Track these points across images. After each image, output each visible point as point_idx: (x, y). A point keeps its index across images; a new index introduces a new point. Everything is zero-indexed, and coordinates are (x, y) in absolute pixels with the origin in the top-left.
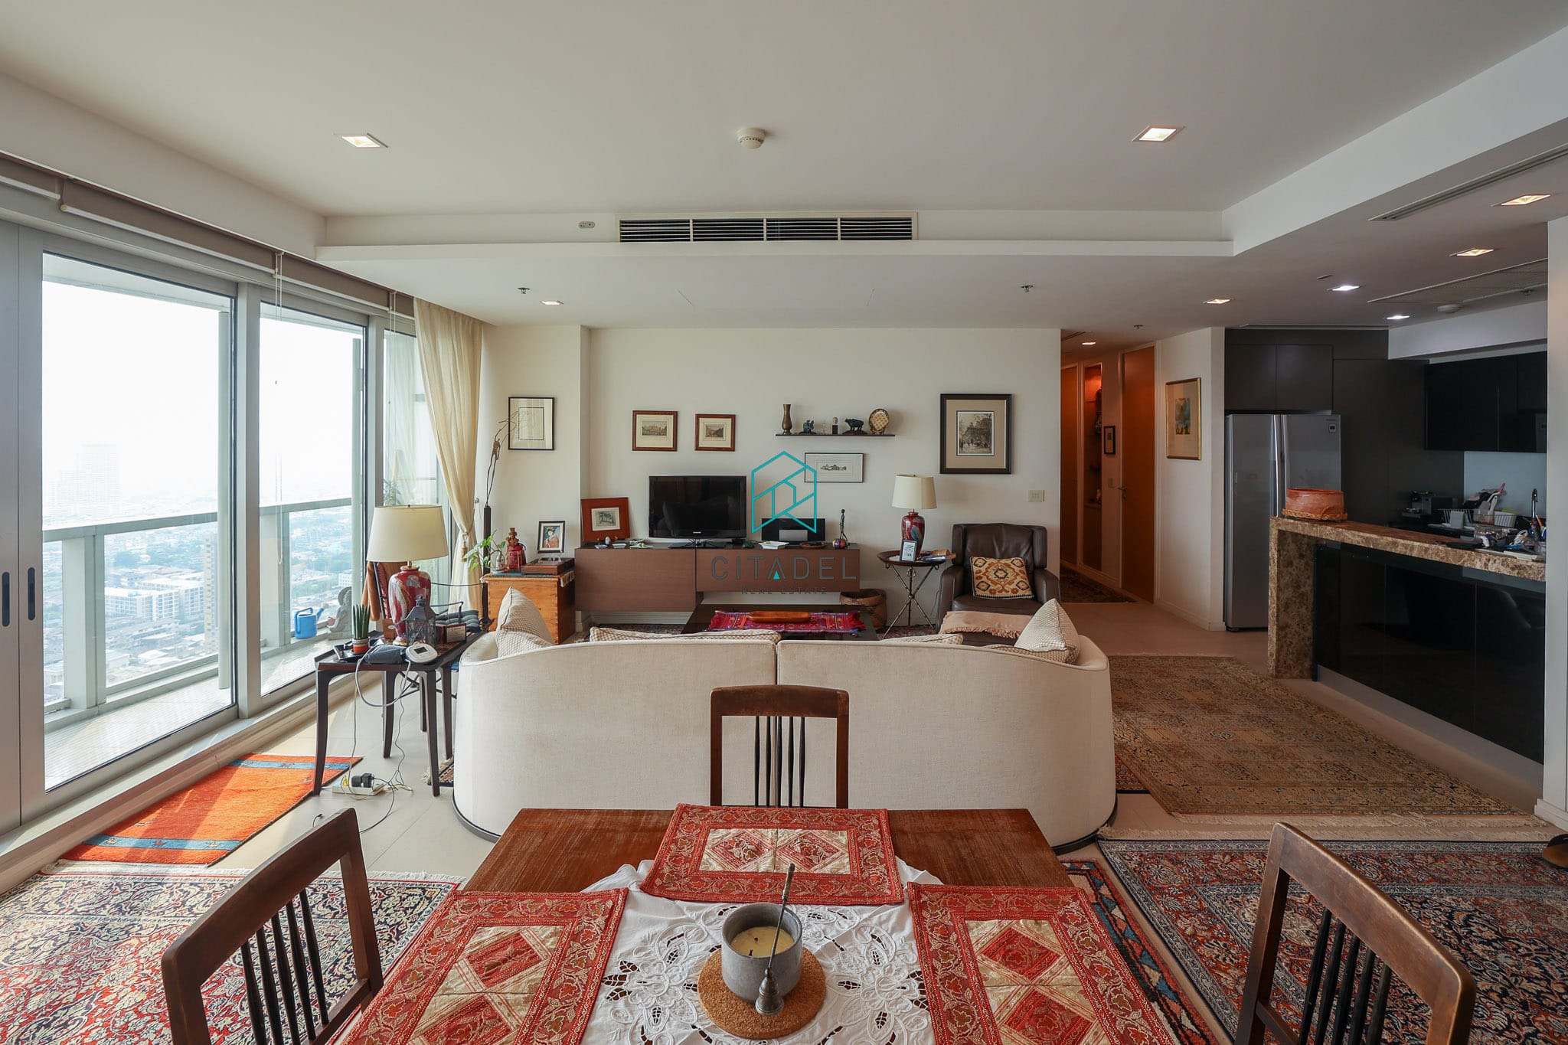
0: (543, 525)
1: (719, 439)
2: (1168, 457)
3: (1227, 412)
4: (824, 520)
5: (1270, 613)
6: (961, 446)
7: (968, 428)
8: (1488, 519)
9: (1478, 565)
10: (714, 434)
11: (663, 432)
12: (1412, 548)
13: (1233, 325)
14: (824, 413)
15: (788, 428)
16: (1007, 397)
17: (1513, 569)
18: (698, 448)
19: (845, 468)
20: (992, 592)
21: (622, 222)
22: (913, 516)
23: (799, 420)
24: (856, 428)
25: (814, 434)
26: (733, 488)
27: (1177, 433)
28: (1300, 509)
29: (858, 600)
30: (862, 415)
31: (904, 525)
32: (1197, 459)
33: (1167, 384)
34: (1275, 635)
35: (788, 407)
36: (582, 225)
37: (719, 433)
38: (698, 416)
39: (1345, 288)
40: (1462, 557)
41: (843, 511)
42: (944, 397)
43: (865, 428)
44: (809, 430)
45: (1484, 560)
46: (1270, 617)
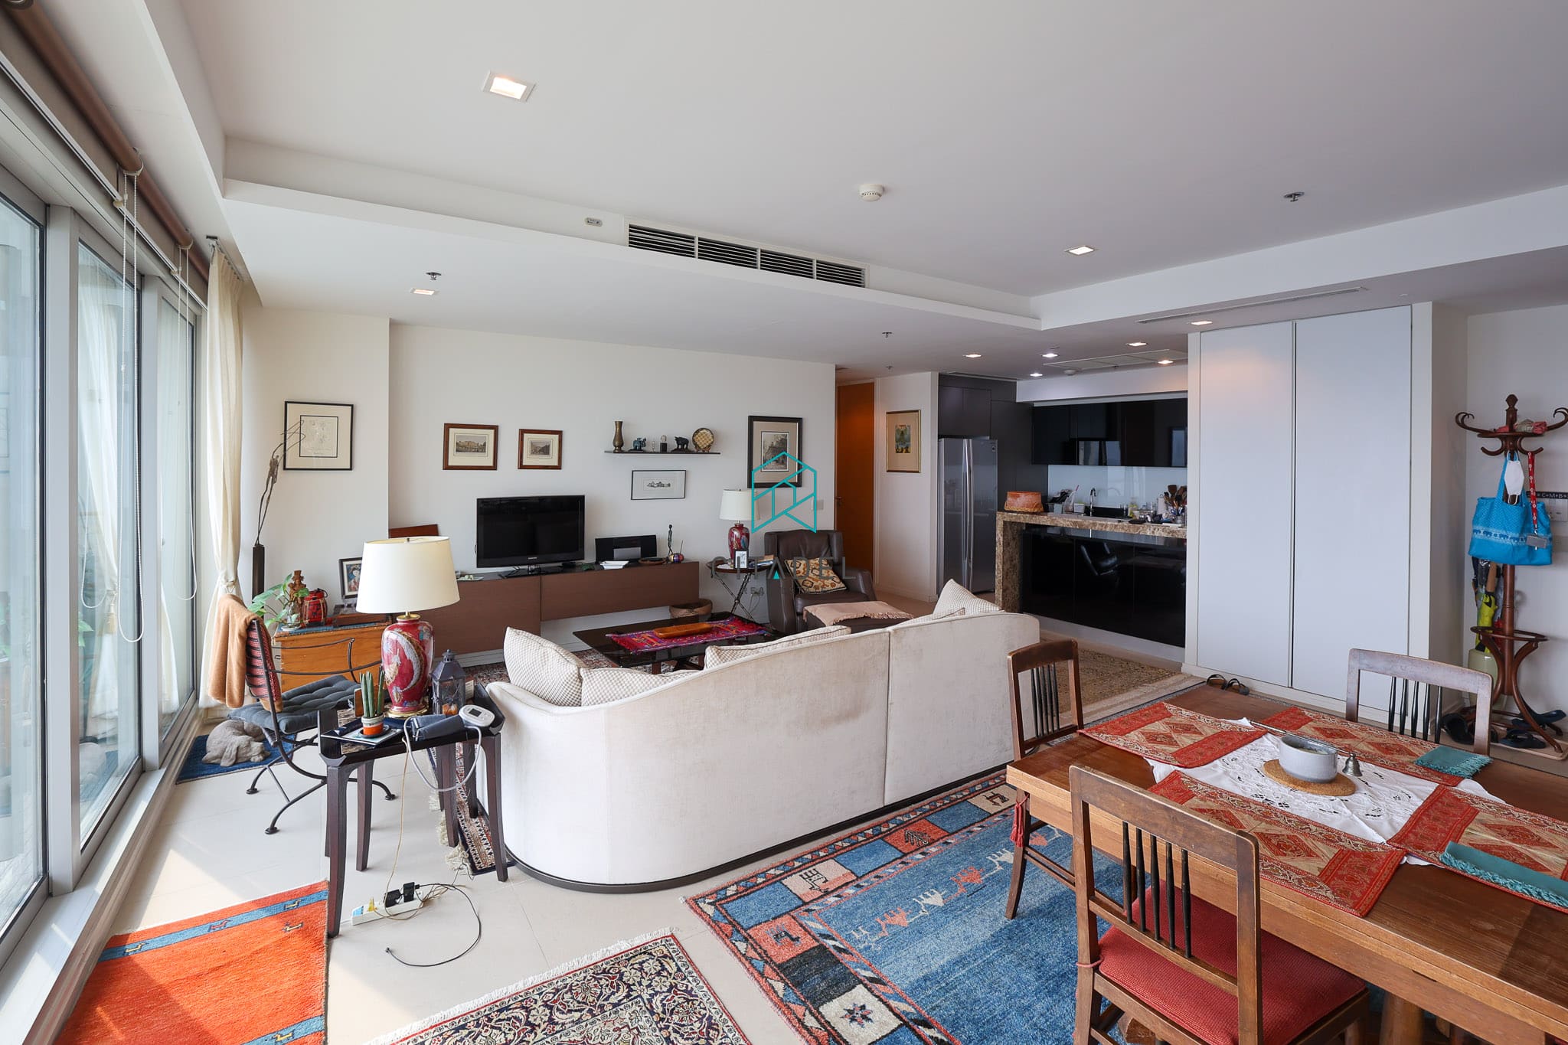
0: (345, 563)
1: (546, 456)
2: (888, 471)
3: (940, 437)
4: (655, 536)
5: (997, 580)
6: (765, 461)
7: (770, 447)
8: (1070, 508)
9: (1149, 533)
10: (540, 451)
11: (482, 449)
12: (1106, 526)
13: (943, 371)
14: (653, 431)
15: (619, 446)
16: (799, 420)
17: (1169, 533)
18: (521, 467)
19: (669, 485)
20: (817, 587)
21: (631, 226)
22: (740, 527)
23: (630, 437)
24: (683, 446)
25: (645, 452)
26: (572, 507)
27: (897, 452)
28: (1021, 504)
29: (695, 610)
30: (688, 435)
31: (731, 535)
32: (918, 472)
33: (888, 413)
34: (1001, 596)
35: (621, 423)
36: (589, 221)
37: (545, 450)
38: (523, 432)
39: (1051, 355)
40: (1138, 528)
41: (671, 527)
42: (752, 419)
43: (691, 446)
44: (640, 447)
45: (1152, 530)
46: (997, 583)
